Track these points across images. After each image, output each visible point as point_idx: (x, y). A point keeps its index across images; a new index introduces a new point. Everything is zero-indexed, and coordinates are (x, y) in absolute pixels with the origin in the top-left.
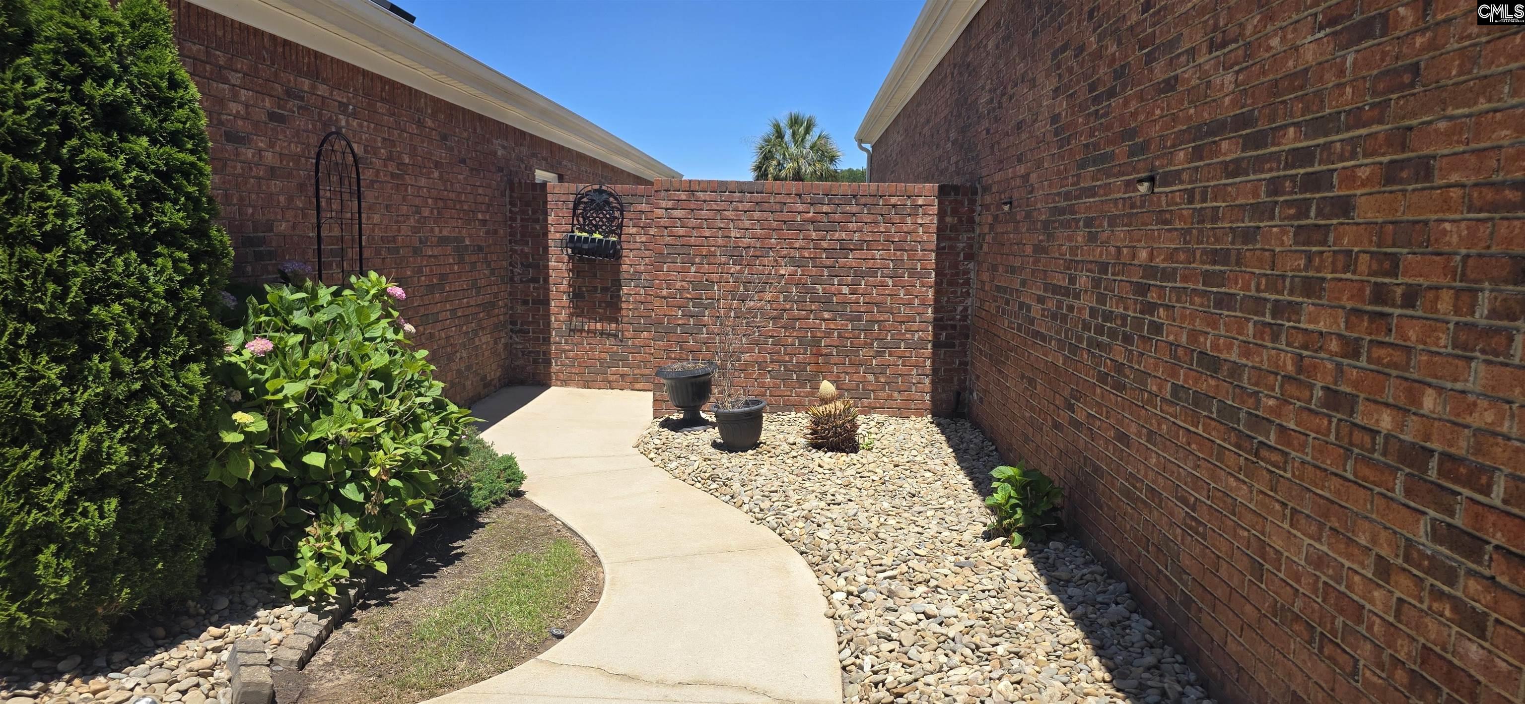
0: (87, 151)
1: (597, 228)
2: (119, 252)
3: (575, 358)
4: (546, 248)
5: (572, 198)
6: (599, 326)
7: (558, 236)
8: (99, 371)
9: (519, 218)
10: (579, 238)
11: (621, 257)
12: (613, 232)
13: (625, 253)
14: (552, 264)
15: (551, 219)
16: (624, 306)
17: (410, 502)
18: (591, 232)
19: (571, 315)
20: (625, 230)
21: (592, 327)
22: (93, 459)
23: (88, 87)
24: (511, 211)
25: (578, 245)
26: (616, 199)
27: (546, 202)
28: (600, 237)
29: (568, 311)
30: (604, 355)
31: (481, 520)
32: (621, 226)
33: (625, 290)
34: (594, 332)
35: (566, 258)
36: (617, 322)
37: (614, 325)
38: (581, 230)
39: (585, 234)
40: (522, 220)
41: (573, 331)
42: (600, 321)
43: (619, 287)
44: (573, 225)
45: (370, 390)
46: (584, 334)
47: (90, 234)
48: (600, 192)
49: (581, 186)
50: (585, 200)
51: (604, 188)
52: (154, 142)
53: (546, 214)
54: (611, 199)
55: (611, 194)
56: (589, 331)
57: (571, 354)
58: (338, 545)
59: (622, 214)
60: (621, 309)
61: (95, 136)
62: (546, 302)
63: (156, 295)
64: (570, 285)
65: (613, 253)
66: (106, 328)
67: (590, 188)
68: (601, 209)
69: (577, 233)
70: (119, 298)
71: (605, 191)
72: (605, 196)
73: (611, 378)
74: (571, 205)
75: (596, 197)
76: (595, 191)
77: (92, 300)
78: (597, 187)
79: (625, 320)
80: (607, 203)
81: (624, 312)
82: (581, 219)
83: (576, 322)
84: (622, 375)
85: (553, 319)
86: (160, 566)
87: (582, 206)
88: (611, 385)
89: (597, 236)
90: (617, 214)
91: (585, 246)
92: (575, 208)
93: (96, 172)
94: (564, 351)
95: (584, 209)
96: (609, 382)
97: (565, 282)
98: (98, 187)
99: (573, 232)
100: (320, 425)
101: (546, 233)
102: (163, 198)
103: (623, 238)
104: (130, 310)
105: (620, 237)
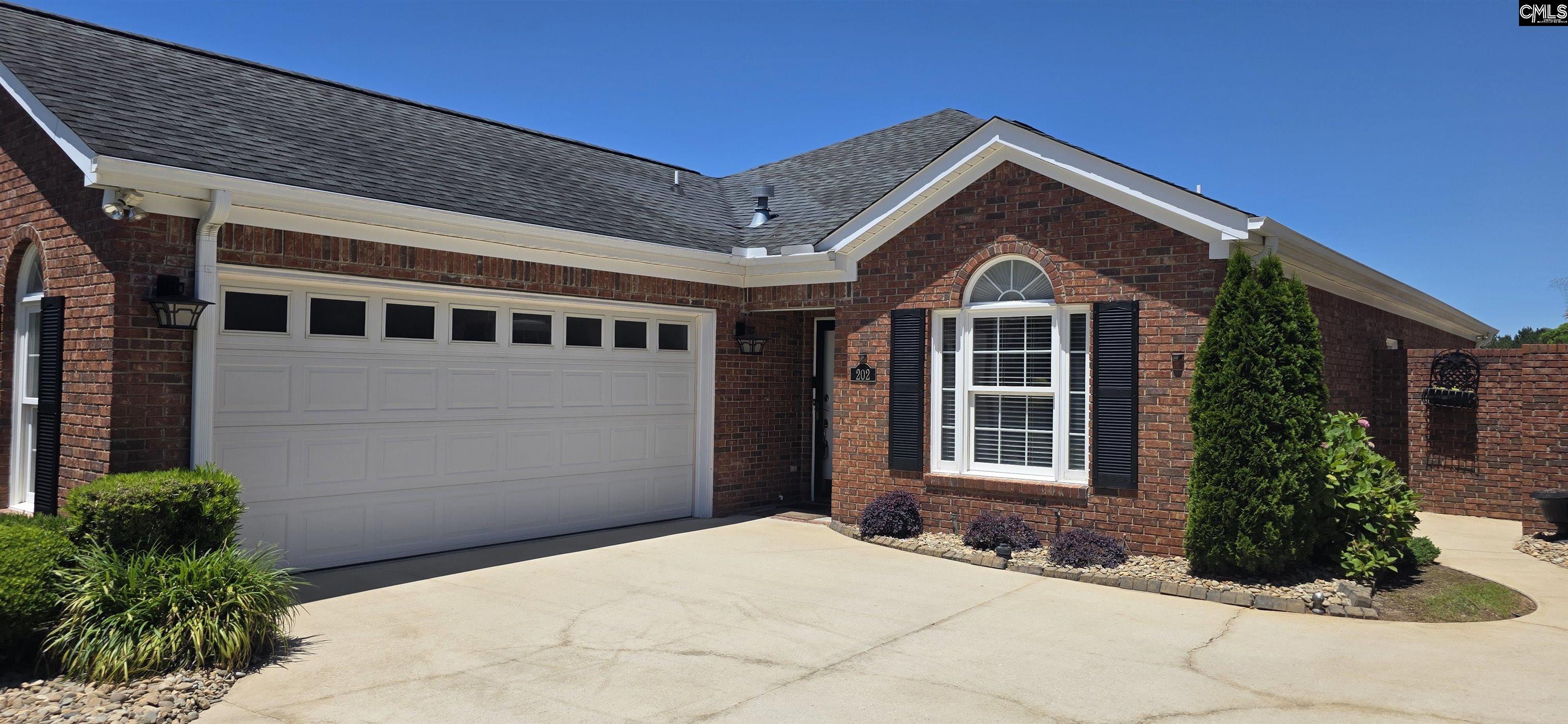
0: (1285, 352)
1: (1454, 383)
2: (1294, 396)
3: (1432, 489)
4: (1406, 400)
5: (1430, 360)
6: (1455, 462)
7: (1417, 390)
8: (1288, 447)
9: (1381, 377)
10: (1439, 391)
11: (1477, 406)
12: (1470, 386)
13: (1481, 403)
14: (1411, 412)
15: (1410, 377)
16: (1480, 446)
17: (1399, 539)
18: (1450, 387)
19: (1428, 453)
20: (1481, 385)
21: (1449, 462)
22: (1286, 487)
23: (1284, 324)
24: (1374, 372)
25: (1437, 396)
26: (1472, 360)
27: (1406, 364)
28: (1458, 390)
29: (1425, 450)
30: (1460, 487)
31: (1419, 569)
32: (1477, 381)
33: (1482, 433)
34: (1451, 467)
35: (1424, 408)
36: (1473, 459)
37: (1470, 463)
38: (1439, 385)
39: (1443, 389)
40: (1384, 378)
41: (1430, 466)
42: (1456, 458)
43: (1476, 431)
44: (1431, 381)
45: (1372, 474)
46: (1441, 469)
47: (1285, 389)
48: (1457, 354)
49: (1439, 351)
50: (1443, 361)
51: (1461, 351)
52: (1304, 347)
53: (1406, 373)
54: (1468, 360)
55: (1467, 357)
56: (1445, 466)
57: (1429, 485)
58: (1369, 553)
59: (1478, 372)
60: (1477, 449)
61: (1287, 346)
62: (1406, 443)
63: (1307, 415)
64: (1427, 429)
65: (1471, 403)
66: (1290, 428)
67: (1447, 352)
68: (1458, 368)
69: (1435, 388)
70: (1294, 416)
71: (1462, 354)
72: (1462, 358)
73: (1467, 506)
74: (1429, 366)
75: (1453, 359)
76: (1452, 354)
77: (1287, 417)
78: (1454, 351)
79: (1481, 458)
80: (1465, 364)
81: (1480, 452)
82: (1439, 377)
83: (1433, 459)
84: (1478, 505)
85: (1411, 456)
86: (1303, 542)
87: (1440, 366)
88: (1467, 513)
89: (1454, 389)
90: (1473, 372)
91: (1444, 398)
92: (1433, 368)
93: (1288, 361)
94: (1422, 482)
95: (1442, 368)
96: (1466, 510)
97: (1423, 426)
98: (1288, 367)
99: (1431, 386)
100: (1355, 488)
101: (1405, 388)
102: (1308, 372)
103: (1479, 391)
104: (1298, 421)
105: (1476, 390)
